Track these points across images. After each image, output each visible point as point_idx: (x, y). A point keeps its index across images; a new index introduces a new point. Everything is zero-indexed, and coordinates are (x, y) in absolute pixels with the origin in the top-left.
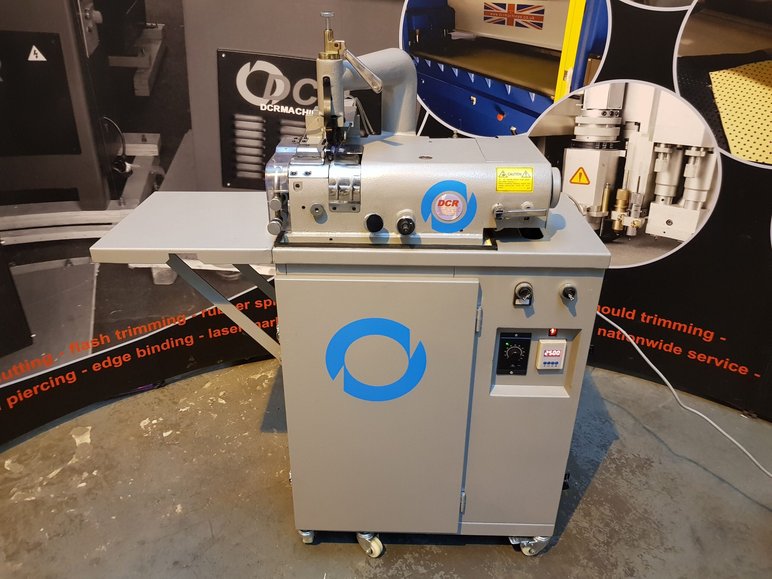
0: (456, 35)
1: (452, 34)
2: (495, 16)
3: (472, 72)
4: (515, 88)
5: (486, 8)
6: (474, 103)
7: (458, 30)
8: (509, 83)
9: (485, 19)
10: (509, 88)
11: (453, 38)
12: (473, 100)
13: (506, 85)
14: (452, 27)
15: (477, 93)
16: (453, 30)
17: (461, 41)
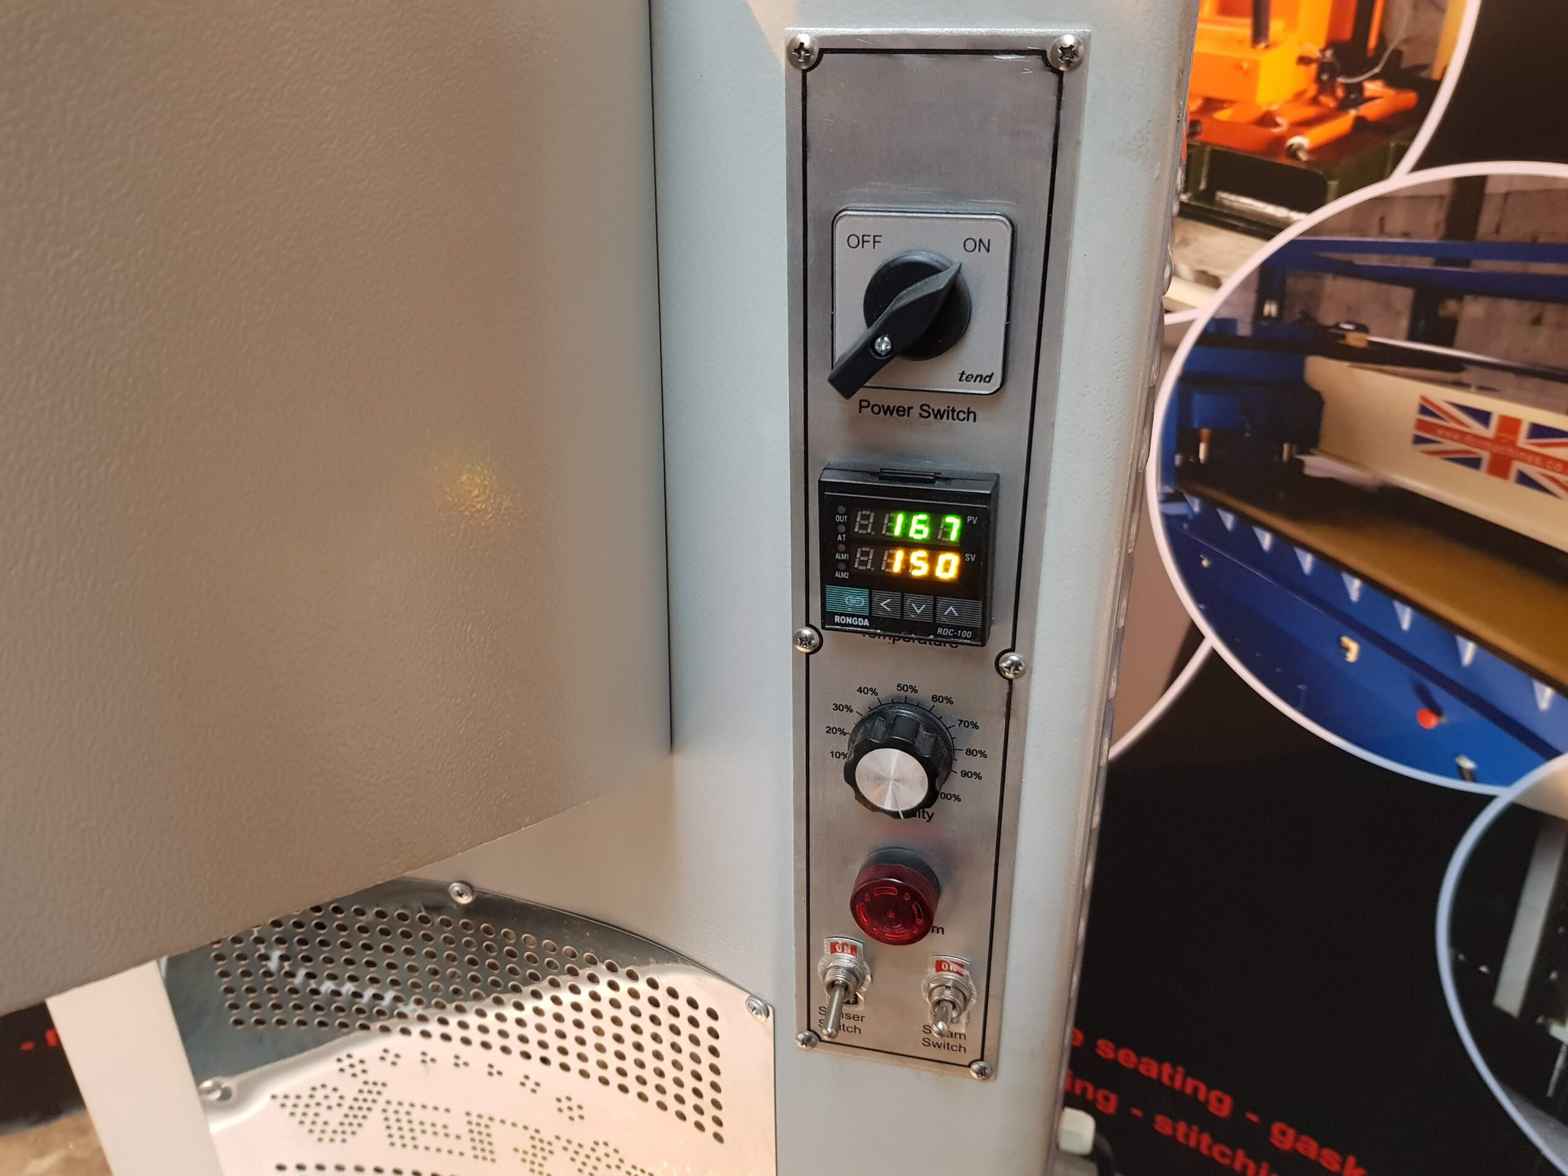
0: (1317, 465)
1: (1308, 460)
2: (1451, 439)
3: (1355, 574)
4: (1487, 656)
5: (1424, 410)
6: (1352, 657)
7: (1328, 454)
8: (1470, 636)
9: (1418, 440)
10: (1468, 651)
11: (1308, 471)
12: (1347, 649)
13: (1460, 640)
14: (1310, 441)
15: (1362, 633)
16: (1312, 451)
17: (1332, 486)
